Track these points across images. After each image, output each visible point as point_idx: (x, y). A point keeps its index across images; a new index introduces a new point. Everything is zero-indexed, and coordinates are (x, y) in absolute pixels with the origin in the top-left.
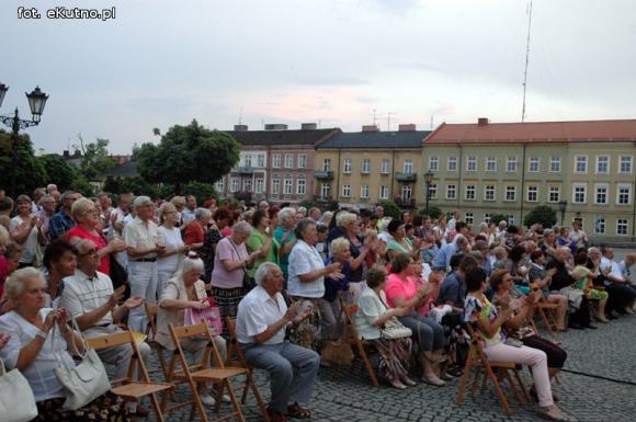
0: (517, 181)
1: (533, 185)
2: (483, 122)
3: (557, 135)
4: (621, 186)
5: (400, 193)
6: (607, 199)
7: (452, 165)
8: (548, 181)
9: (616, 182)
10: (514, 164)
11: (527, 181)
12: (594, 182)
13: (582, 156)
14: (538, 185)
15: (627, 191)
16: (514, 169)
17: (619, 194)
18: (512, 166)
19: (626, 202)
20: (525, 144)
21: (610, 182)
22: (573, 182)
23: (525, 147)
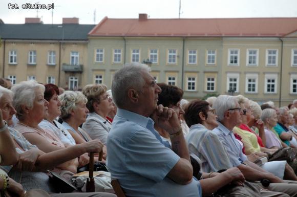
0: (178, 72)
1: (192, 75)
2: (143, 17)
3: (213, 31)
4: (268, 76)
5: (67, 83)
6: (256, 88)
7: (117, 58)
8: (205, 72)
9: (264, 73)
10: (174, 56)
11: (187, 72)
12: (245, 73)
13: (235, 49)
14: (196, 76)
15: (273, 81)
16: (174, 61)
17: (266, 83)
18: (172, 59)
19: (273, 90)
20: (185, 39)
21: (259, 73)
22: (227, 73)
23: (184, 40)
